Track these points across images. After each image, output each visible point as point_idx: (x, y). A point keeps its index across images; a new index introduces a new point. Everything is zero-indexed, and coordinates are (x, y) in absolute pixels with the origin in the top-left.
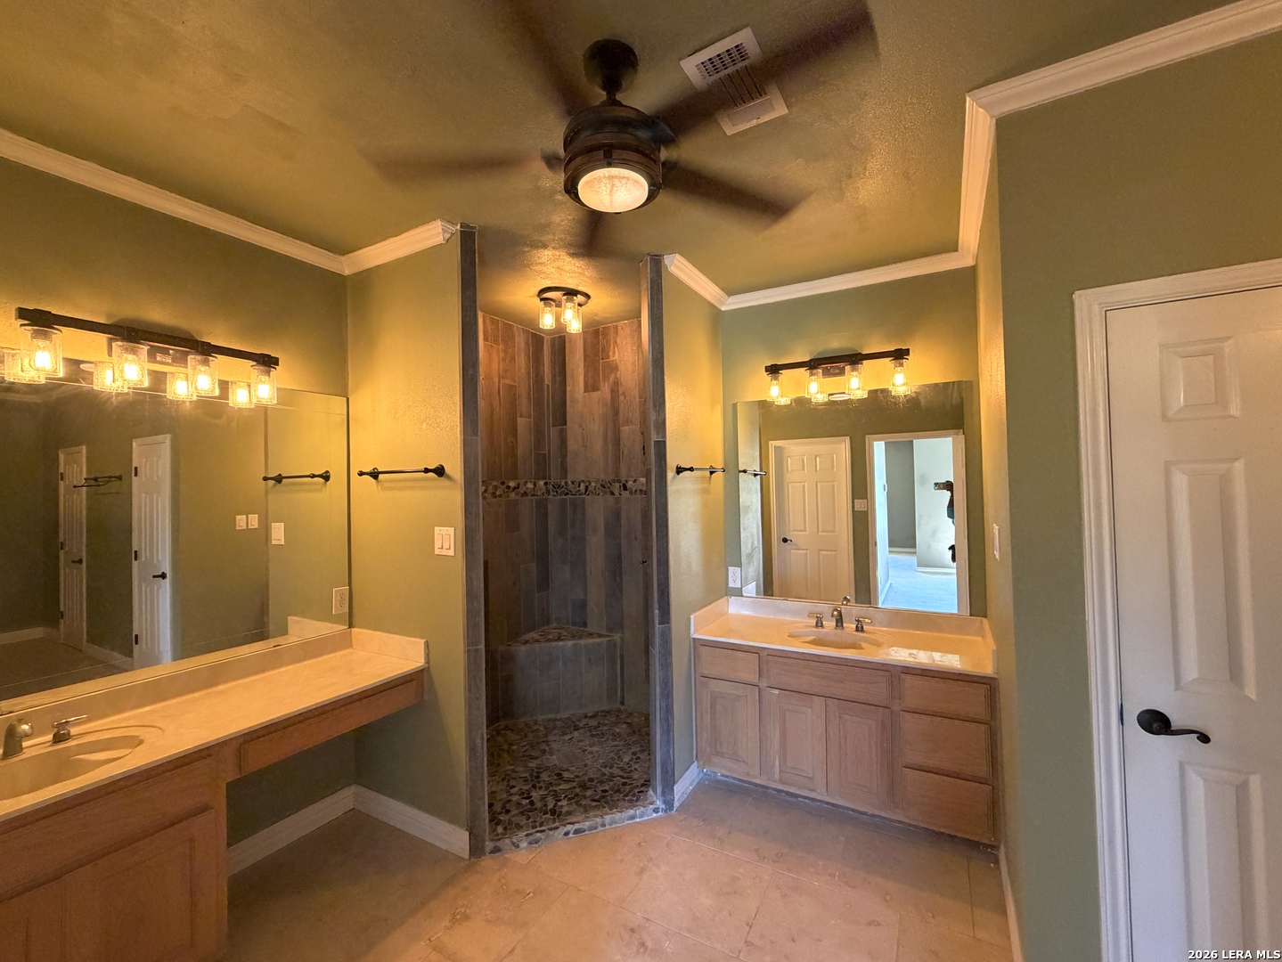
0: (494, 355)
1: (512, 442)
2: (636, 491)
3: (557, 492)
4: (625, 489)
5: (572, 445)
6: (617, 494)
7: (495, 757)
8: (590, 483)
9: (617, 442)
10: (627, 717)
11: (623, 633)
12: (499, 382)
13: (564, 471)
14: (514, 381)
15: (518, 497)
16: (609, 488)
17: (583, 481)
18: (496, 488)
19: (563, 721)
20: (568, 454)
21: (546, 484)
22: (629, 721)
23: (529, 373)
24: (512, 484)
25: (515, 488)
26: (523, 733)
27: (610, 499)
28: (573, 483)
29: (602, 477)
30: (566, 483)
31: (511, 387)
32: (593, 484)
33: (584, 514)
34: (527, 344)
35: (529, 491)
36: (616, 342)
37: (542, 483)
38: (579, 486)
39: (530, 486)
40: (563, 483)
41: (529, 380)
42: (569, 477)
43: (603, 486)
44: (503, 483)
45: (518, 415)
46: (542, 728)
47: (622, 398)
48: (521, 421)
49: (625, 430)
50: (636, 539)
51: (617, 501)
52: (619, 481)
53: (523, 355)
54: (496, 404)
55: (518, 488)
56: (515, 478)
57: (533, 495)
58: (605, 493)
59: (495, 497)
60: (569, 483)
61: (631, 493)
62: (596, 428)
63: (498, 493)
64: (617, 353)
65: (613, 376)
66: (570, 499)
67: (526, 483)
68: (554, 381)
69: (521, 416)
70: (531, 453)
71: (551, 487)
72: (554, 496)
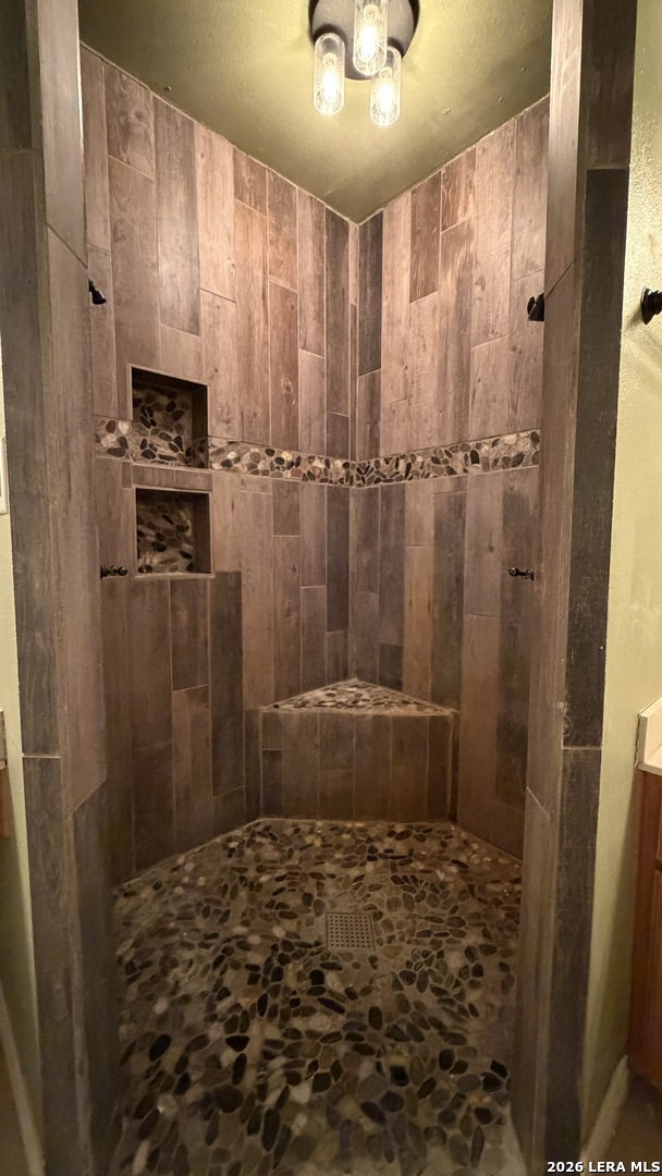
0: (256, 228)
1: (288, 388)
2: (496, 461)
3: (363, 479)
4: (475, 459)
5: (388, 398)
6: (459, 470)
7: (228, 895)
8: (414, 457)
9: (464, 374)
10: (460, 849)
11: (458, 708)
12: (265, 279)
13: (374, 442)
14: (293, 285)
15: (299, 480)
16: (446, 462)
17: (403, 457)
18: (256, 458)
19: (353, 836)
20: (382, 415)
21: (346, 465)
22: (463, 859)
23: (320, 278)
24: (287, 456)
25: (291, 465)
26: (287, 849)
27: (447, 482)
28: (387, 461)
29: (435, 443)
30: (377, 463)
31: (286, 295)
32: (419, 459)
33: (402, 512)
34: (317, 226)
35: (317, 472)
36: (470, 185)
37: (339, 463)
38: (397, 466)
39: (319, 464)
40: (372, 465)
41: (321, 290)
42: (382, 453)
43: (436, 460)
44: (270, 452)
45: (300, 343)
46: (318, 843)
47: (477, 289)
48: (304, 357)
49: (480, 350)
50: (491, 549)
51: (459, 484)
52: (464, 448)
53: (310, 243)
54: (258, 315)
55: (298, 464)
56: (293, 447)
57: (322, 481)
58: (440, 472)
59: (257, 473)
60: (382, 462)
61: (486, 467)
62: (426, 362)
63: (260, 467)
64: (471, 206)
65: (462, 253)
66: (382, 487)
67: (311, 459)
68: (363, 300)
69: (304, 348)
70: (321, 411)
71: (354, 473)
72: (359, 485)
